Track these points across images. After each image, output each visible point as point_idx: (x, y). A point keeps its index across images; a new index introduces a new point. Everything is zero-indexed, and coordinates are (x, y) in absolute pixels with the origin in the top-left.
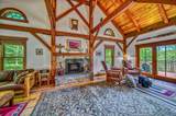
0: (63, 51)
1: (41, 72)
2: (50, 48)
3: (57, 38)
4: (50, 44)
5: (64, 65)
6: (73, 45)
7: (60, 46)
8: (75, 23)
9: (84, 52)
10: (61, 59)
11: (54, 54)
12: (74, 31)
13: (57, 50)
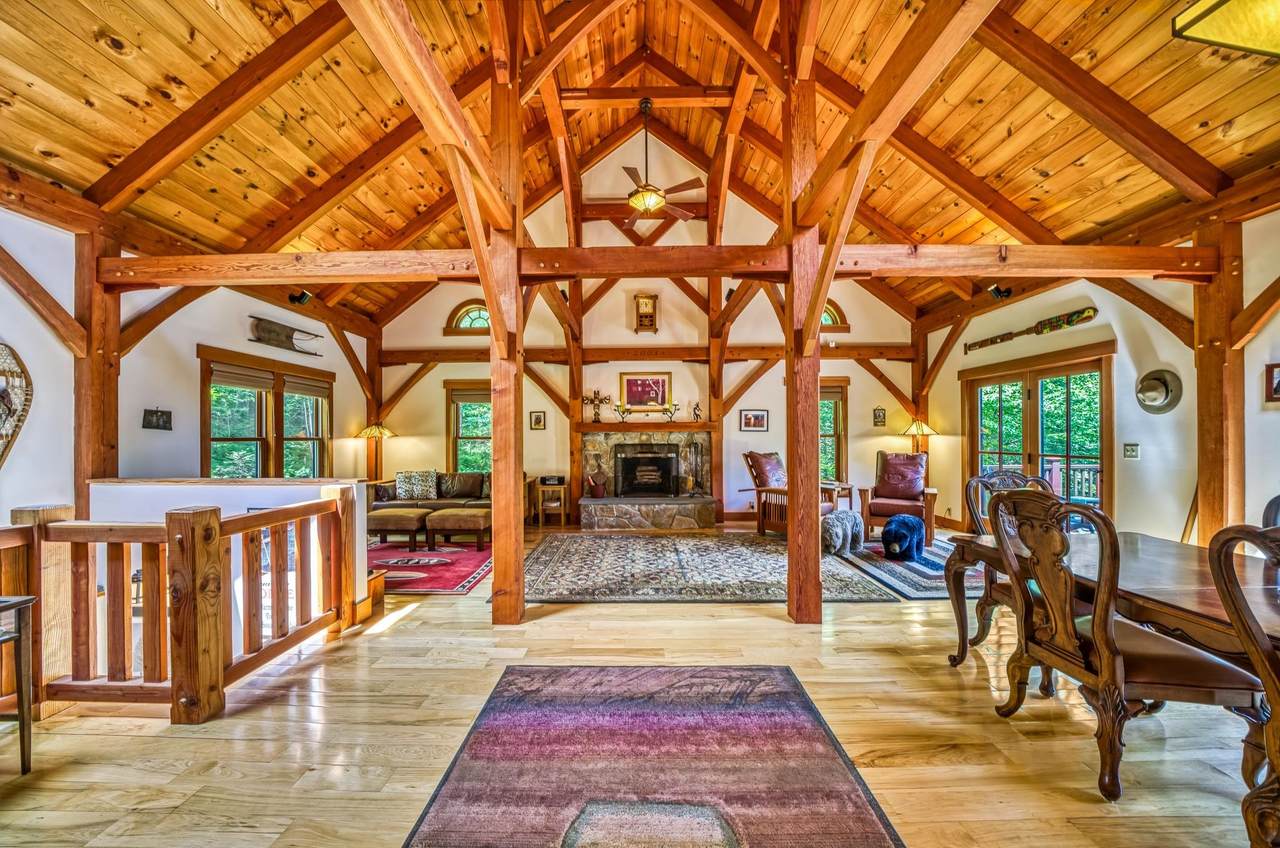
0: (608, 414)
1: (544, 481)
2: (565, 407)
3: (589, 371)
4: (564, 391)
5: (608, 466)
6: (638, 393)
7: (598, 400)
8: (646, 307)
9: (683, 415)
10: (600, 443)
11: (581, 429)
12: (646, 339)
13: (589, 412)
